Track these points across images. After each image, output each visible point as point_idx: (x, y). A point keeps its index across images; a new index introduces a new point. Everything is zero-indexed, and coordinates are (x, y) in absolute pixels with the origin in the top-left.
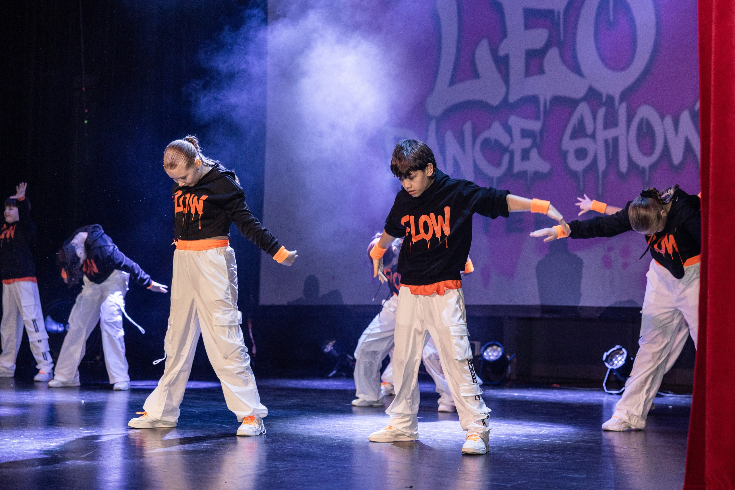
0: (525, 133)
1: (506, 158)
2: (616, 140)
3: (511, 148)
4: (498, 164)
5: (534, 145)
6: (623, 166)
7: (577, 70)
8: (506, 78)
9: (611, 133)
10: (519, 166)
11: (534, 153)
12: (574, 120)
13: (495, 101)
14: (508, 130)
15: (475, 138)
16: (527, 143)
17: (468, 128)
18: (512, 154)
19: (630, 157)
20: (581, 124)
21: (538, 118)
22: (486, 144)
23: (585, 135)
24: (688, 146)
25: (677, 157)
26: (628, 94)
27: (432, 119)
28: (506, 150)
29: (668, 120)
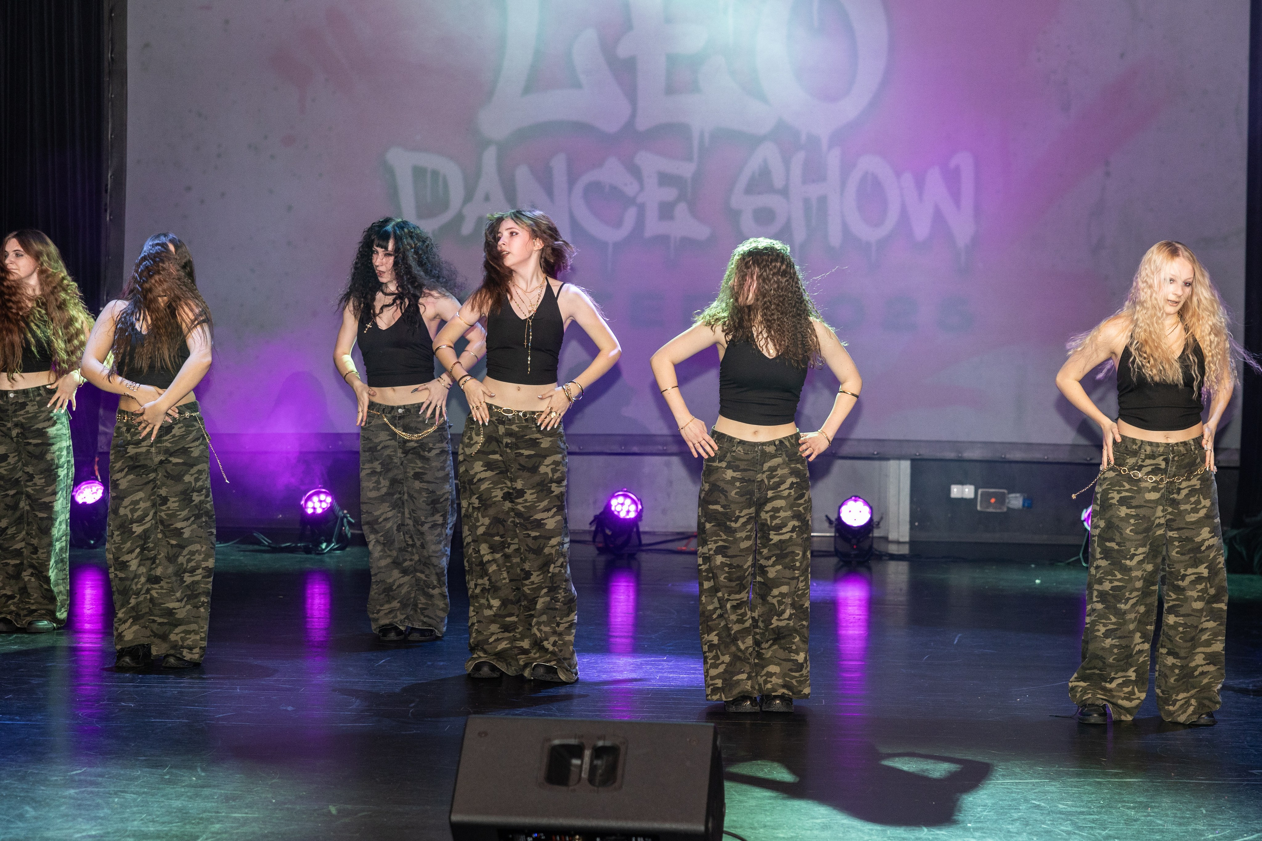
0: (666, 179)
1: (630, 215)
2: (823, 199)
3: (640, 200)
4: (616, 223)
5: (681, 197)
6: (835, 237)
7: (758, 92)
8: (630, 93)
9: (814, 191)
10: (653, 227)
11: (681, 209)
12: (753, 165)
13: (611, 127)
14: (636, 172)
15: (572, 181)
16: (669, 194)
17: (559, 165)
18: (642, 208)
19: (845, 226)
20: (765, 172)
21: (689, 159)
22: (594, 190)
23: (771, 189)
24: (939, 218)
25: (922, 229)
26: (838, 138)
27: (486, 143)
28: (631, 201)
29: (908, 178)
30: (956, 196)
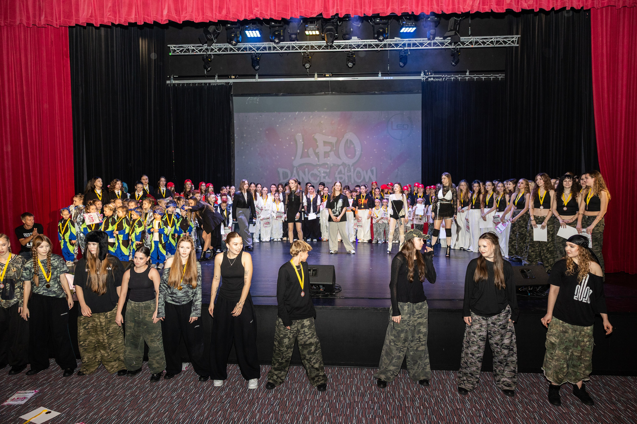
0: (324, 172)
1: (318, 179)
2: (350, 175)
3: (320, 176)
4: (316, 180)
5: (327, 175)
6: (353, 182)
7: (339, 158)
8: (318, 158)
9: (349, 174)
12: (339, 170)
13: (315, 164)
14: (319, 172)
15: (309, 173)
16: (325, 175)
17: (306, 170)
19: (354, 180)
20: (341, 171)
21: (328, 169)
22: (312, 174)
23: (342, 174)
24: (370, 178)
25: (367, 180)
26: (353, 165)
27: (295, 167)
28: (318, 176)
29: (365, 171)
30: (373, 174)
